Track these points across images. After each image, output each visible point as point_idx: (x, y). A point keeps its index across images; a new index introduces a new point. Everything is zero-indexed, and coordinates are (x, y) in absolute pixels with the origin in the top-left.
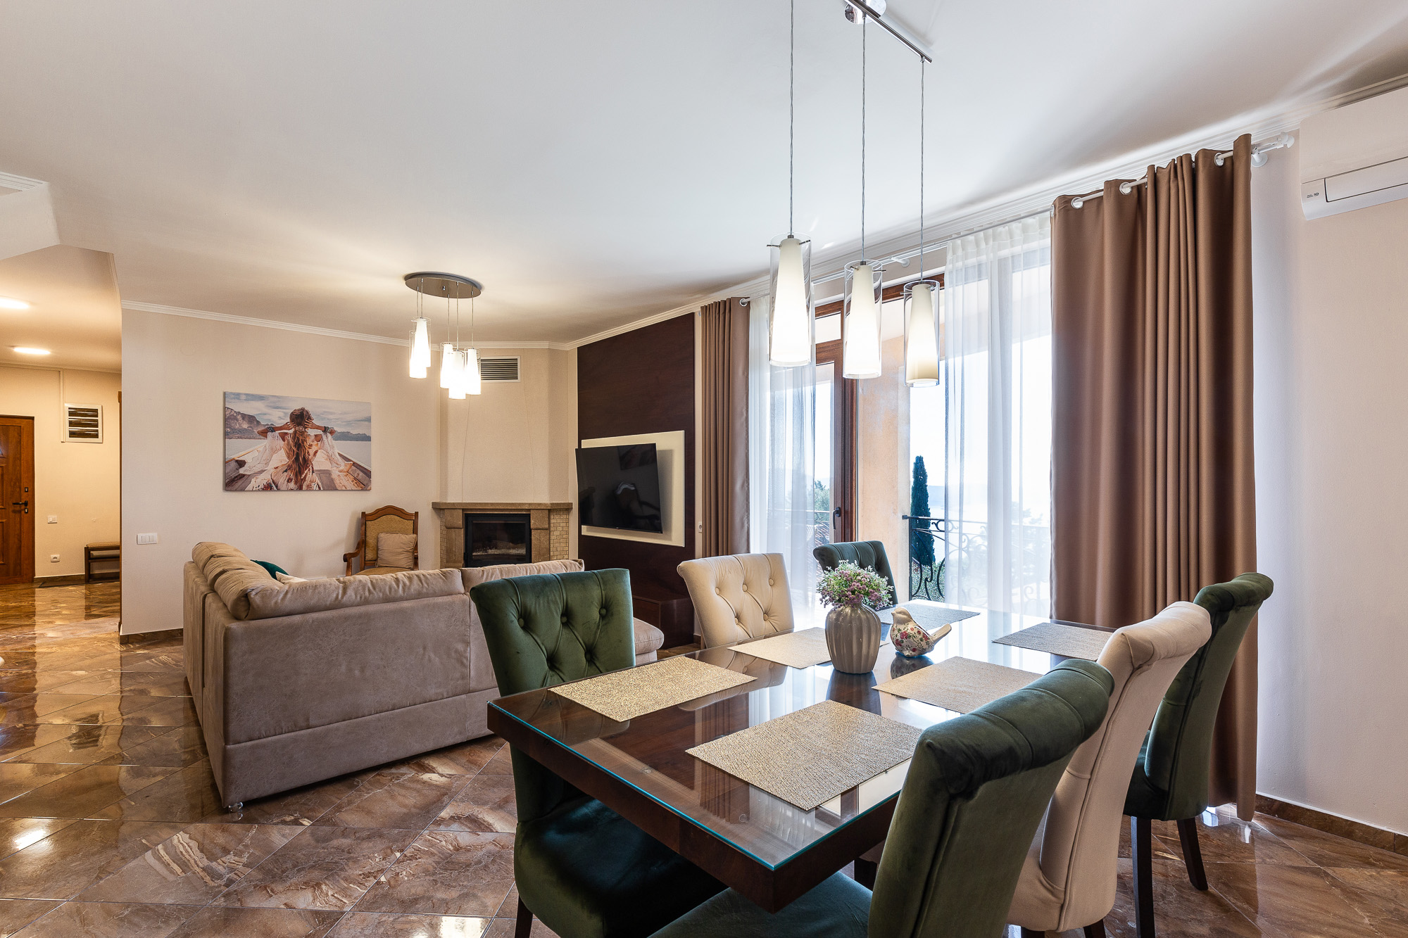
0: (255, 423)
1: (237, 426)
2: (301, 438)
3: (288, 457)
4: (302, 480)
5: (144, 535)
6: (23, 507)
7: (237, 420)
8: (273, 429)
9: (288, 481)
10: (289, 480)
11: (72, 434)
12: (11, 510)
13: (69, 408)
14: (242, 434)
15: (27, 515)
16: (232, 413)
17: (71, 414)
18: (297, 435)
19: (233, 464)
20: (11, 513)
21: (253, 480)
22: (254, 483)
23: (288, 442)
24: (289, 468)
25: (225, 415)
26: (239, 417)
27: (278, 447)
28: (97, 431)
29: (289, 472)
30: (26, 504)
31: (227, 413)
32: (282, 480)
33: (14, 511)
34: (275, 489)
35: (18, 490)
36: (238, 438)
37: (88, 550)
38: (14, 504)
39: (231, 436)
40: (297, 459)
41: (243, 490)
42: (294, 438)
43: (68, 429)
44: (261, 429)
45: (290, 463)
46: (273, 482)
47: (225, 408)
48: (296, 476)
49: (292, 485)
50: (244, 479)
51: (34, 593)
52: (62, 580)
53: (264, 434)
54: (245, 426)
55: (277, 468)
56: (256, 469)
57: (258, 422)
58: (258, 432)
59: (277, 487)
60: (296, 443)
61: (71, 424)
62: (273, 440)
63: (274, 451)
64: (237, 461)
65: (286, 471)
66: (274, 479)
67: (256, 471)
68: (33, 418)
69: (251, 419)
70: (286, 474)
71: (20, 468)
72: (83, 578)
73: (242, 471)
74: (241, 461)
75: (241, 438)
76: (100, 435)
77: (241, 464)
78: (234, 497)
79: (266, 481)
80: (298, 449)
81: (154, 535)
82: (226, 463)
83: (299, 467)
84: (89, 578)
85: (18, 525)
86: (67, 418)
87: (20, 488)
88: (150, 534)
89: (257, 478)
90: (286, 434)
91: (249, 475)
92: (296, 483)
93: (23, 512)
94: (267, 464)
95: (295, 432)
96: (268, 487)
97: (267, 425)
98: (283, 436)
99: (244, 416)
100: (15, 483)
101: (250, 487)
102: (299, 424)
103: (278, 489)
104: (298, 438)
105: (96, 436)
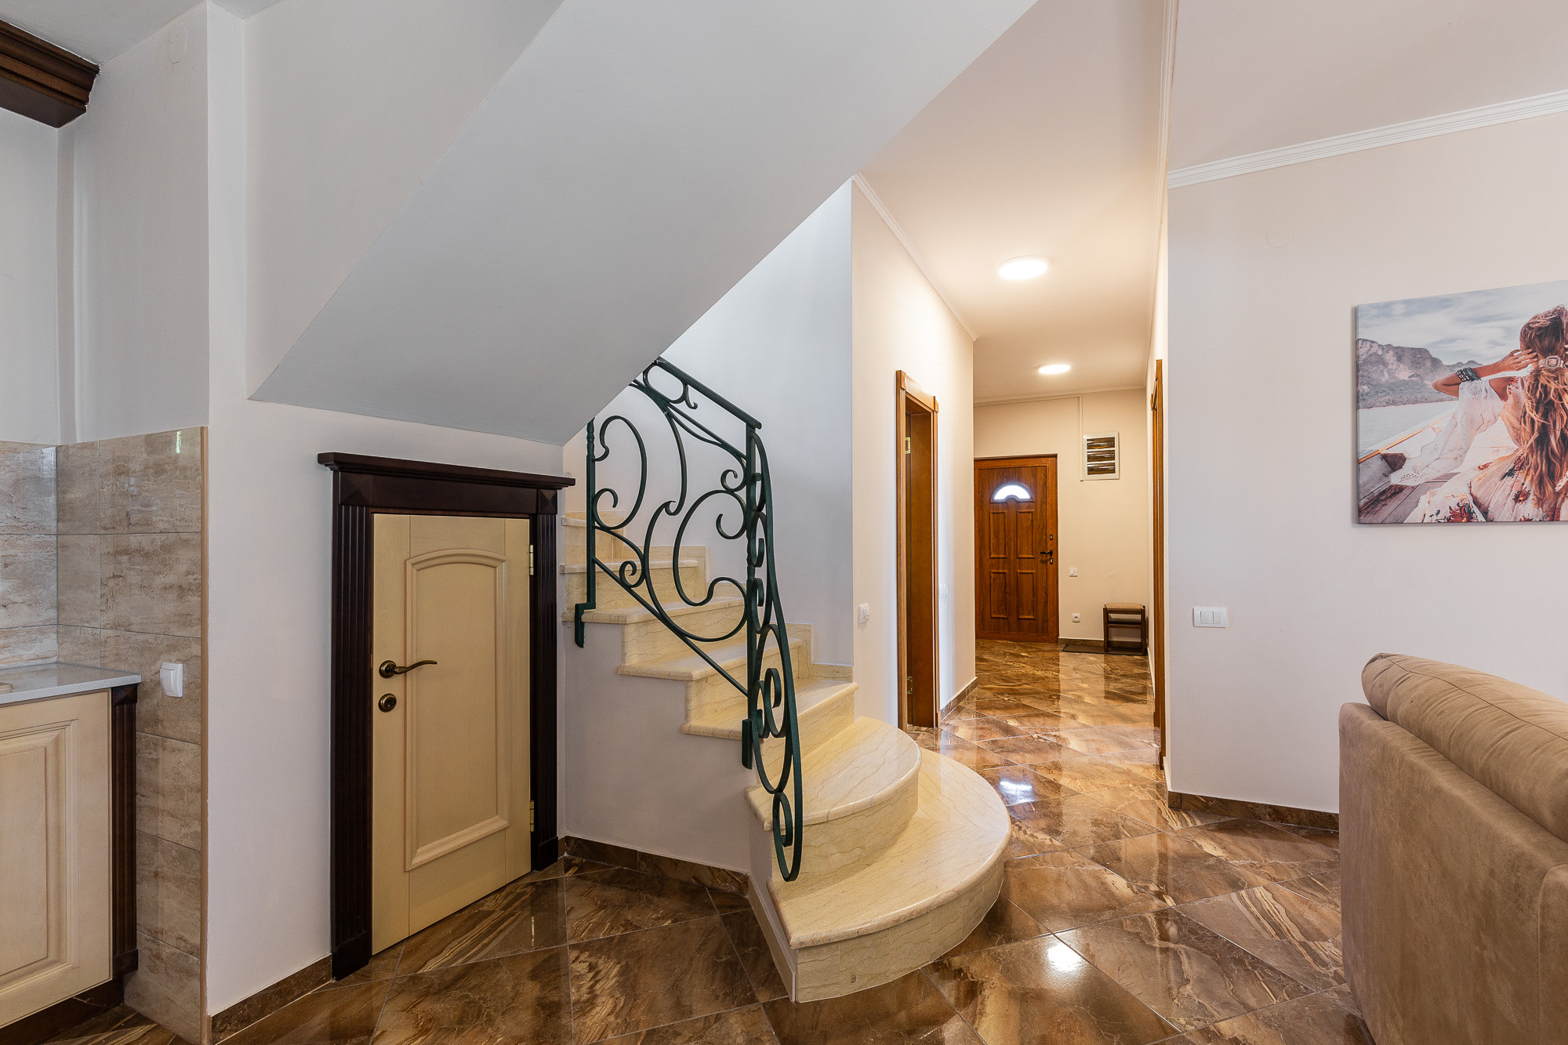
0: (1428, 364)
1: (1385, 378)
2: (1553, 386)
3: (1518, 439)
4: (1558, 494)
5: (1205, 609)
6: (1049, 557)
7: (1385, 364)
8: (1472, 374)
9: (1517, 499)
10: (1520, 497)
11: (1091, 471)
12: (1039, 560)
13: (1088, 440)
14: (1397, 394)
15: (1051, 566)
16: (1373, 350)
17: (1090, 446)
18: (1542, 380)
19: (1377, 465)
20: (1040, 564)
21: (1424, 499)
22: (1428, 504)
23: (1517, 401)
24: (1520, 465)
25: (1356, 357)
26: (1390, 357)
27: (1488, 416)
28: (1114, 464)
29: (1520, 476)
30: (1051, 553)
31: (1362, 351)
32: (1499, 496)
33: (1042, 562)
34: (1481, 518)
35: (1044, 537)
36: (1388, 404)
37: (1107, 612)
38: (1042, 553)
39: (1371, 401)
40: (1542, 441)
41: (1399, 522)
42: (1533, 389)
43: (1087, 464)
44: (1442, 376)
45: (1523, 450)
46: (1476, 501)
47: (1356, 343)
48: (1541, 483)
49: (1529, 508)
50: (1401, 496)
51: (1058, 659)
52: (1082, 645)
53: (1451, 387)
54: (1404, 373)
55: (1485, 466)
56: (1432, 474)
57: (1436, 362)
58: (1436, 387)
59: (1485, 513)
60: (1538, 403)
61: (1090, 458)
62: (1476, 397)
63: (1475, 425)
64: (1385, 457)
65: (1510, 473)
66: (1479, 494)
67: (1431, 477)
68: (1055, 456)
69: (1419, 357)
70: (1509, 481)
71: (1046, 512)
72: (1101, 644)
73: (1396, 479)
74: (1395, 456)
75: (1394, 403)
76: (1117, 470)
77: (1394, 462)
78: (1379, 538)
79: (1457, 500)
80: (1545, 416)
81: (1222, 611)
82: (1358, 462)
83: (1549, 462)
84: (1108, 647)
85: (1045, 577)
86: (1085, 452)
87: (1046, 535)
88: (1216, 610)
89: (1433, 495)
90: (1511, 380)
91: (1414, 488)
92: (1540, 502)
93: (1049, 563)
94: (1459, 459)
95: (1537, 374)
96: (1462, 515)
97: (1459, 364)
98: (1502, 390)
99: (1400, 353)
100: (1042, 531)
101: (1415, 515)
102: (1547, 352)
103: (1489, 520)
104: (1545, 387)
105: (1113, 471)
